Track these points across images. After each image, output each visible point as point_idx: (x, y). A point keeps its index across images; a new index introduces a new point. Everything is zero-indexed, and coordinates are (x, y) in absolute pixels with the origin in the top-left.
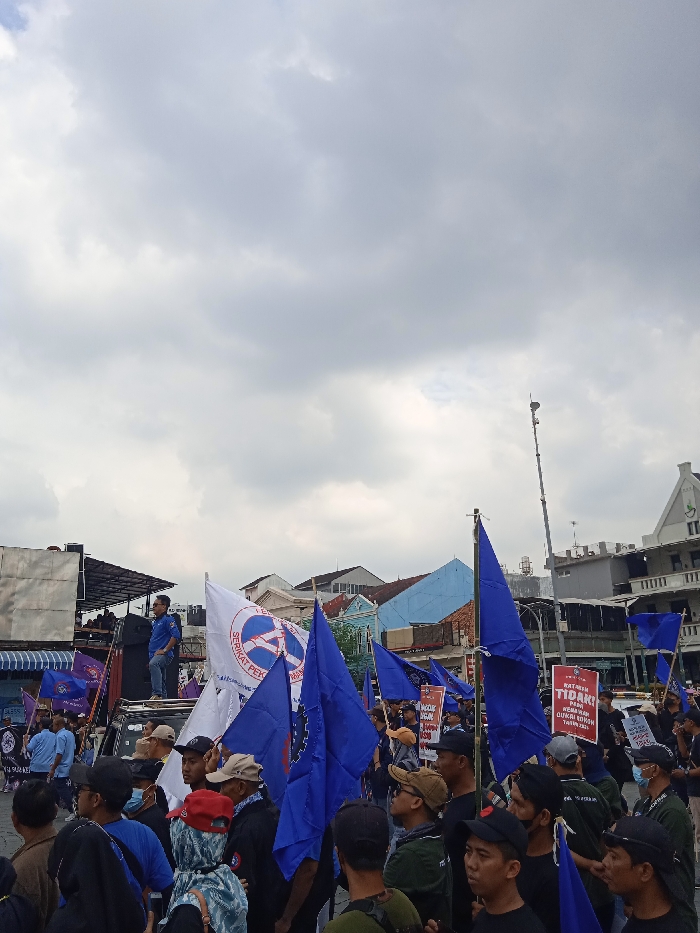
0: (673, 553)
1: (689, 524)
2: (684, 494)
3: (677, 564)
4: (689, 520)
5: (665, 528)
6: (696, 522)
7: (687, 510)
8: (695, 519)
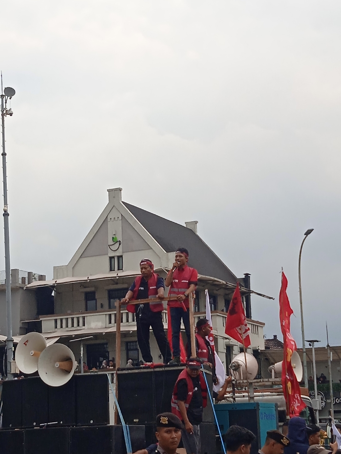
0: (88, 290)
1: (111, 258)
2: (110, 224)
3: (91, 303)
4: (112, 254)
5: (83, 260)
6: (120, 257)
7: (110, 242)
8: (118, 254)
